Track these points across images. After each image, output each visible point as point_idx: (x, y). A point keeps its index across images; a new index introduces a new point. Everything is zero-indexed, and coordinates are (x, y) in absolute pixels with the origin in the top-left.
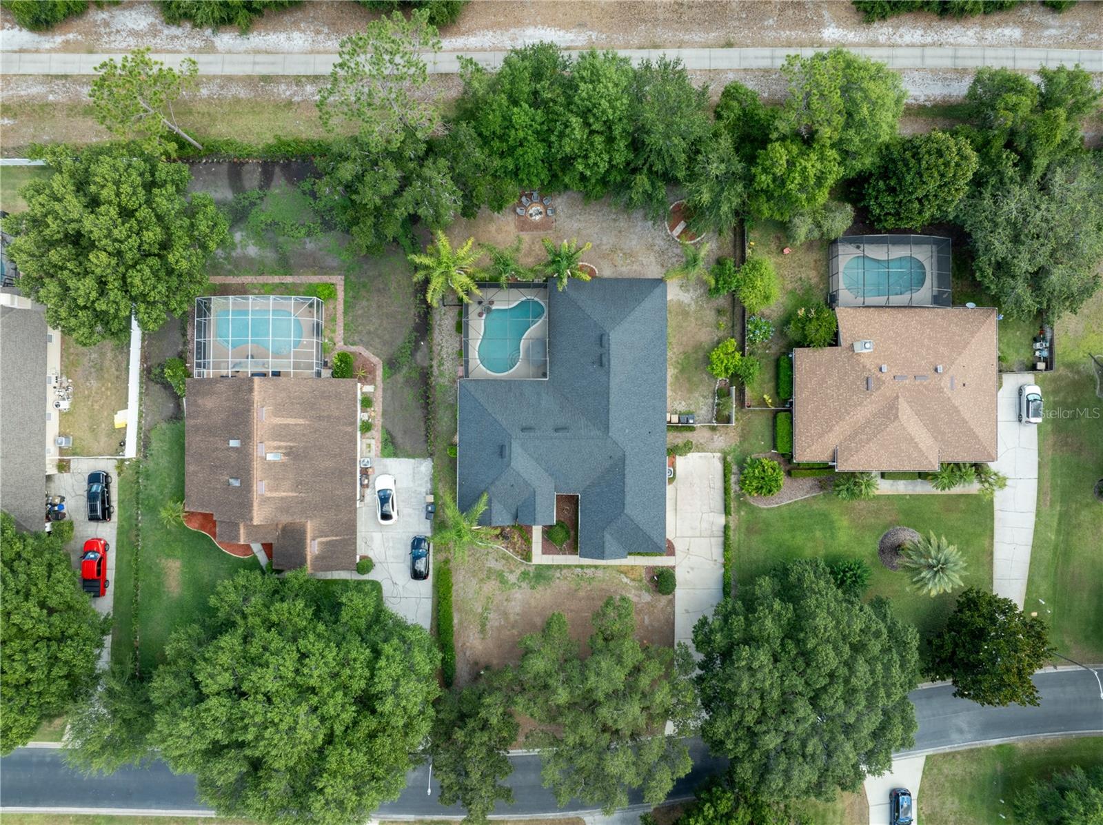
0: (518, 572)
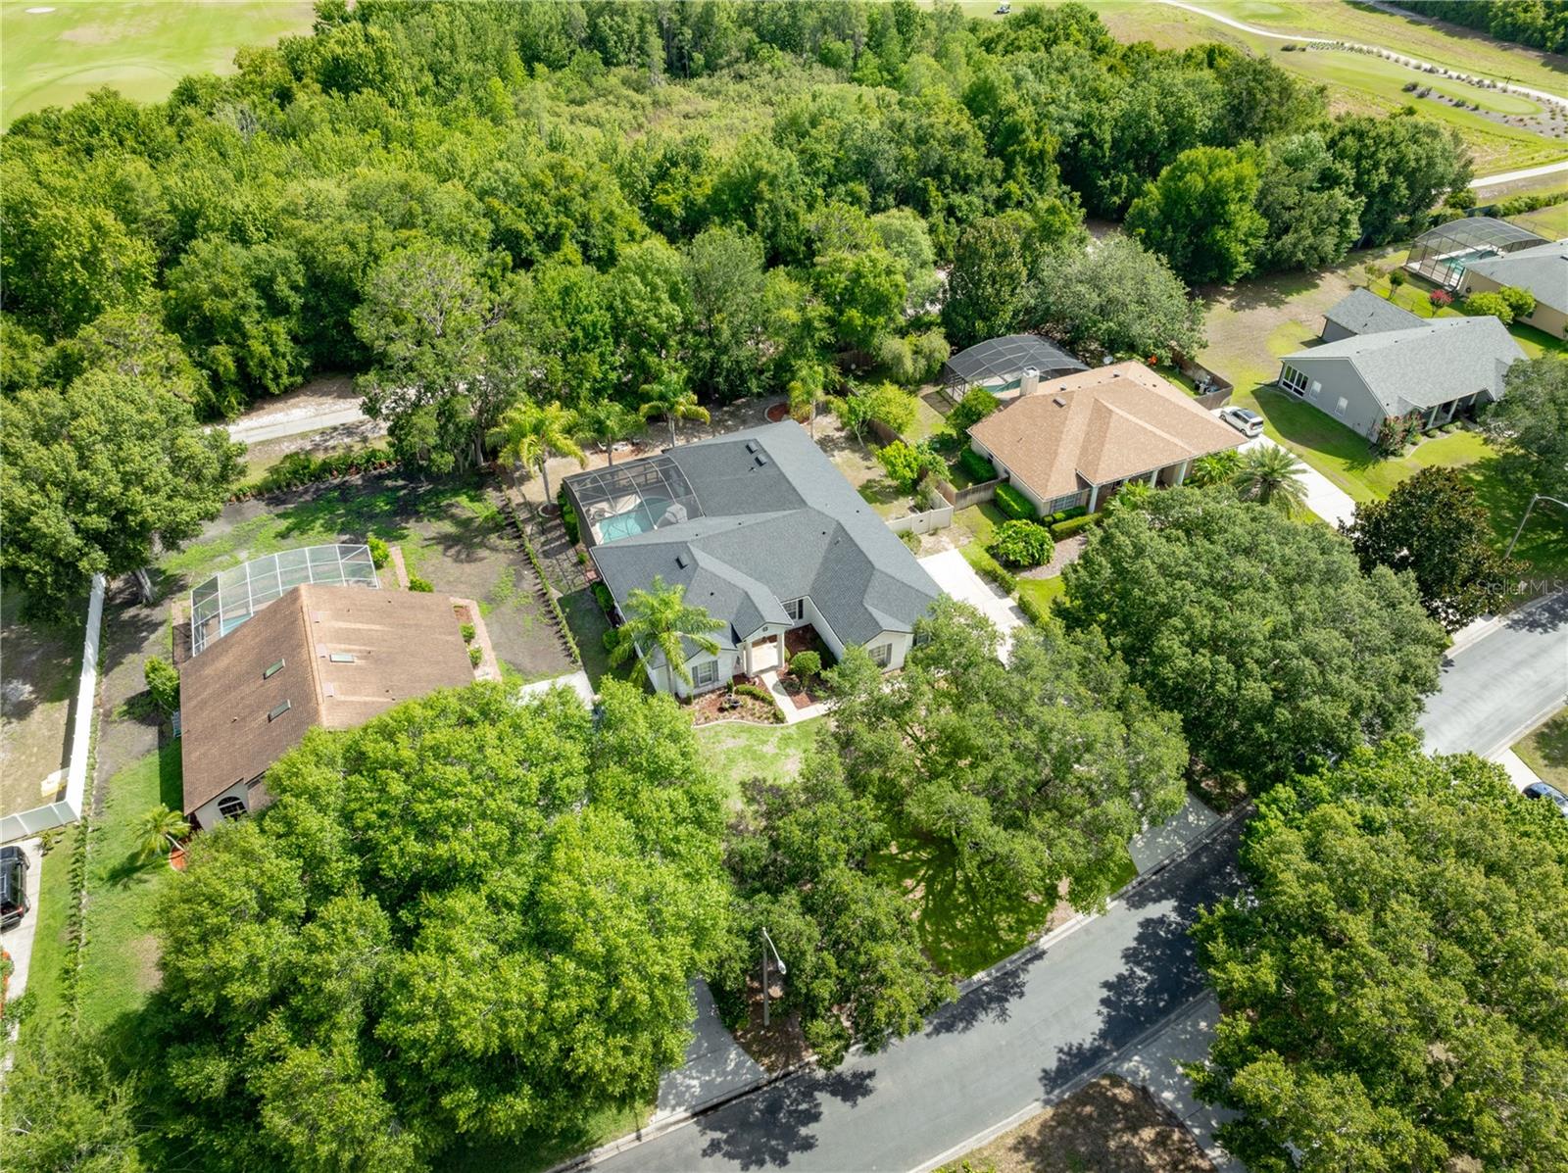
0: (774, 740)
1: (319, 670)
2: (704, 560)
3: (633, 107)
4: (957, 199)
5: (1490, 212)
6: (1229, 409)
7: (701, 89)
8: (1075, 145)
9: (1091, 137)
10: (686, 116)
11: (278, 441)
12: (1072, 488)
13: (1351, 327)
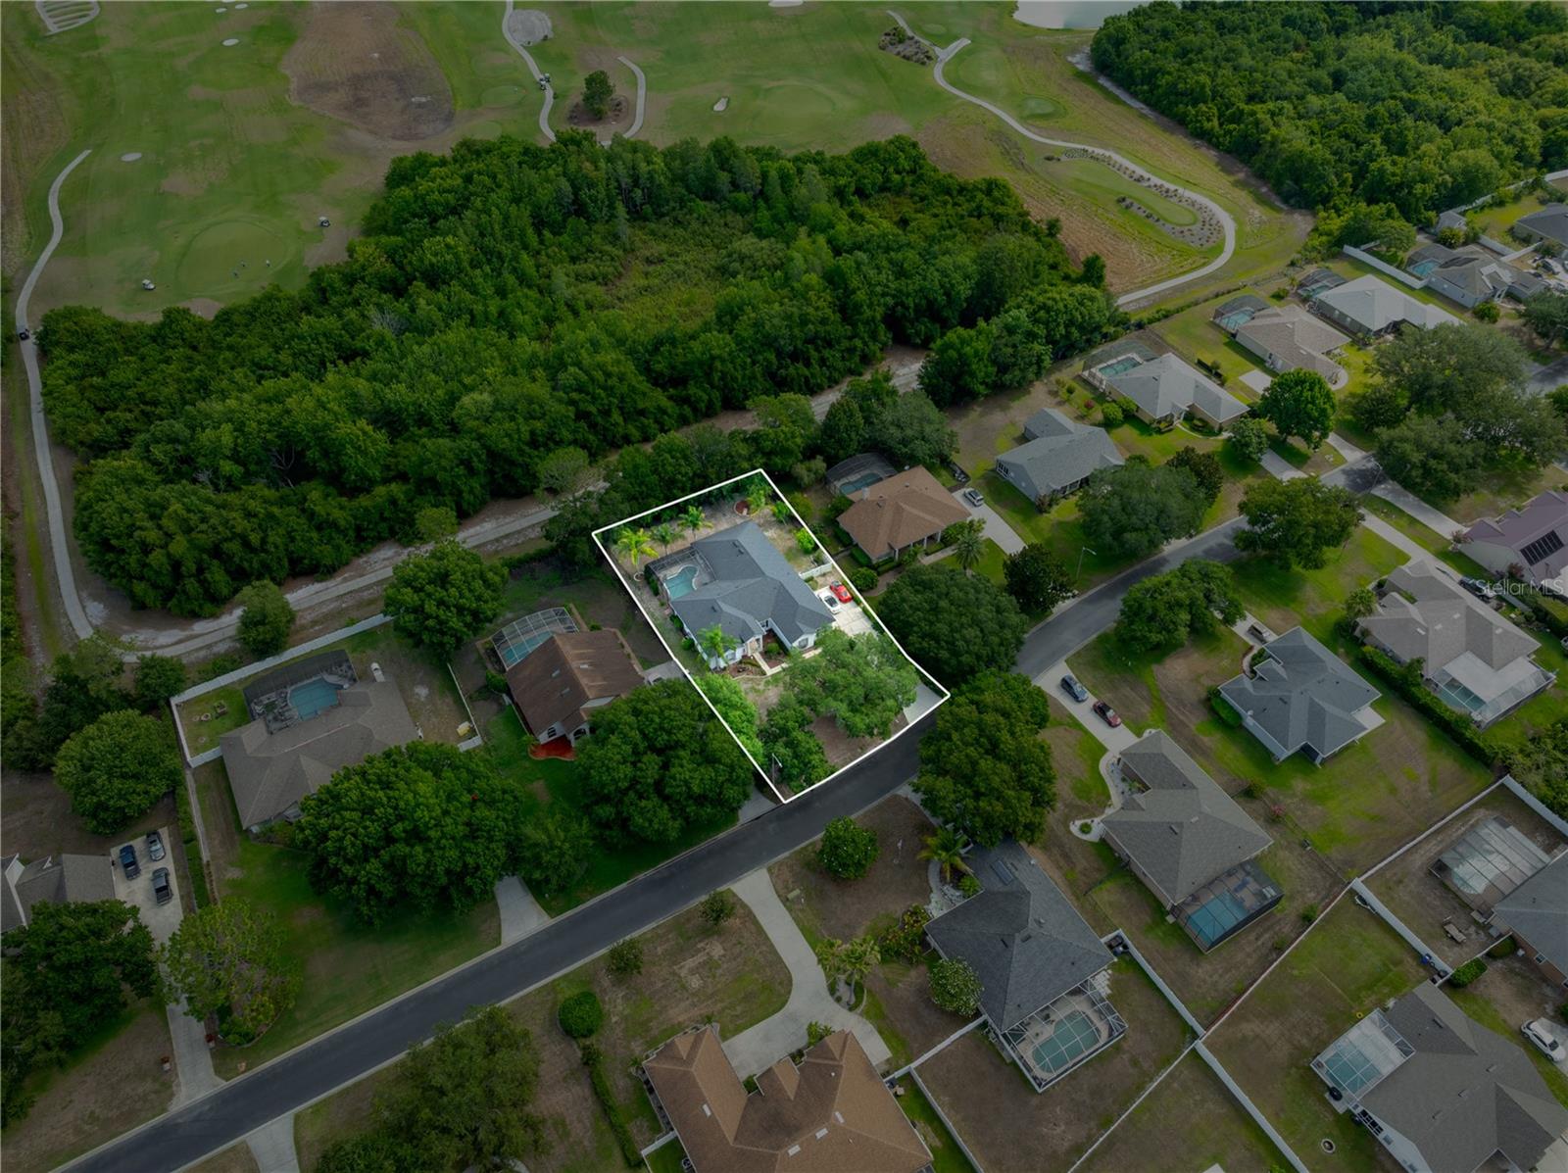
0: (763, 683)
1: (579, 675)
2: (726, 608)
3: (612, 259)
4: (827, 353)
5: (1140, 326)
6: (968, 490)
7: (653, 233)
8: (893, 309)
9: (902, 304)
10: (649, 261)
11: (484, 544)
12: (886, 550)
13: (1037, 433)
